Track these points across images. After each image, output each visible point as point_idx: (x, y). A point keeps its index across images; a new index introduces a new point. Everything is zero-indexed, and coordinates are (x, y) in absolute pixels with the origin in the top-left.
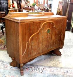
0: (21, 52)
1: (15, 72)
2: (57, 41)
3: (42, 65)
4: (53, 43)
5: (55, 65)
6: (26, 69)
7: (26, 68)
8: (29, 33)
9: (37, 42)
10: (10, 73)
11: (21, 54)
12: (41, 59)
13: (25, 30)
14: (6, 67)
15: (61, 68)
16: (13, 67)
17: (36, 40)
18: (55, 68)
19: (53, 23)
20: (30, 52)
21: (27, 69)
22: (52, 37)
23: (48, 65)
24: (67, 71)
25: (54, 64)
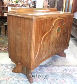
2: (64, 41)
8: (42, 32)
9: (49, 42)
19: (63, 20)
24: (65, 69)
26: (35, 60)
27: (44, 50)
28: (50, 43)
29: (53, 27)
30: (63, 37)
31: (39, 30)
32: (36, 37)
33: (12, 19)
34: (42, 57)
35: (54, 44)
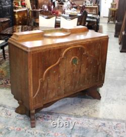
0: (32, 93)
1: (23, 122)
2: (91, 76)
3: (66, 113)
4: (84, 79)
5: (86, 114)
6: (39, 119)
7: (40, 116)
10: (15, 123)
11: (32, 95)
12: (66, 104)
13: (37, 61)
14: (9, 114)
15: (96, 119)
16: (19, 115)
17: (54, 75)
18: (85, 119)
19: (82, 48)
21: (41, 118)
22: (82, 69)
23: (75, 113)
24: (104, 124)
25: (86, 112)
26: (35, 98)
28: (59, 78)
29: (63, 59)
30: (87, 70)
35: (68, 80)
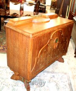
2: (62, 49)
17: (45, 53)
20: (38, 66)
24: (54, 76)
26: (32, 72)
27: (41, 61)
29: (51, 40)
30: (61, 46)
31: (36, 46)
32: (32, 53)
33: (11, 32)
34: (39, 68)
35: (51, 54)
